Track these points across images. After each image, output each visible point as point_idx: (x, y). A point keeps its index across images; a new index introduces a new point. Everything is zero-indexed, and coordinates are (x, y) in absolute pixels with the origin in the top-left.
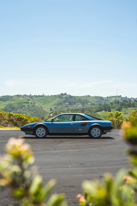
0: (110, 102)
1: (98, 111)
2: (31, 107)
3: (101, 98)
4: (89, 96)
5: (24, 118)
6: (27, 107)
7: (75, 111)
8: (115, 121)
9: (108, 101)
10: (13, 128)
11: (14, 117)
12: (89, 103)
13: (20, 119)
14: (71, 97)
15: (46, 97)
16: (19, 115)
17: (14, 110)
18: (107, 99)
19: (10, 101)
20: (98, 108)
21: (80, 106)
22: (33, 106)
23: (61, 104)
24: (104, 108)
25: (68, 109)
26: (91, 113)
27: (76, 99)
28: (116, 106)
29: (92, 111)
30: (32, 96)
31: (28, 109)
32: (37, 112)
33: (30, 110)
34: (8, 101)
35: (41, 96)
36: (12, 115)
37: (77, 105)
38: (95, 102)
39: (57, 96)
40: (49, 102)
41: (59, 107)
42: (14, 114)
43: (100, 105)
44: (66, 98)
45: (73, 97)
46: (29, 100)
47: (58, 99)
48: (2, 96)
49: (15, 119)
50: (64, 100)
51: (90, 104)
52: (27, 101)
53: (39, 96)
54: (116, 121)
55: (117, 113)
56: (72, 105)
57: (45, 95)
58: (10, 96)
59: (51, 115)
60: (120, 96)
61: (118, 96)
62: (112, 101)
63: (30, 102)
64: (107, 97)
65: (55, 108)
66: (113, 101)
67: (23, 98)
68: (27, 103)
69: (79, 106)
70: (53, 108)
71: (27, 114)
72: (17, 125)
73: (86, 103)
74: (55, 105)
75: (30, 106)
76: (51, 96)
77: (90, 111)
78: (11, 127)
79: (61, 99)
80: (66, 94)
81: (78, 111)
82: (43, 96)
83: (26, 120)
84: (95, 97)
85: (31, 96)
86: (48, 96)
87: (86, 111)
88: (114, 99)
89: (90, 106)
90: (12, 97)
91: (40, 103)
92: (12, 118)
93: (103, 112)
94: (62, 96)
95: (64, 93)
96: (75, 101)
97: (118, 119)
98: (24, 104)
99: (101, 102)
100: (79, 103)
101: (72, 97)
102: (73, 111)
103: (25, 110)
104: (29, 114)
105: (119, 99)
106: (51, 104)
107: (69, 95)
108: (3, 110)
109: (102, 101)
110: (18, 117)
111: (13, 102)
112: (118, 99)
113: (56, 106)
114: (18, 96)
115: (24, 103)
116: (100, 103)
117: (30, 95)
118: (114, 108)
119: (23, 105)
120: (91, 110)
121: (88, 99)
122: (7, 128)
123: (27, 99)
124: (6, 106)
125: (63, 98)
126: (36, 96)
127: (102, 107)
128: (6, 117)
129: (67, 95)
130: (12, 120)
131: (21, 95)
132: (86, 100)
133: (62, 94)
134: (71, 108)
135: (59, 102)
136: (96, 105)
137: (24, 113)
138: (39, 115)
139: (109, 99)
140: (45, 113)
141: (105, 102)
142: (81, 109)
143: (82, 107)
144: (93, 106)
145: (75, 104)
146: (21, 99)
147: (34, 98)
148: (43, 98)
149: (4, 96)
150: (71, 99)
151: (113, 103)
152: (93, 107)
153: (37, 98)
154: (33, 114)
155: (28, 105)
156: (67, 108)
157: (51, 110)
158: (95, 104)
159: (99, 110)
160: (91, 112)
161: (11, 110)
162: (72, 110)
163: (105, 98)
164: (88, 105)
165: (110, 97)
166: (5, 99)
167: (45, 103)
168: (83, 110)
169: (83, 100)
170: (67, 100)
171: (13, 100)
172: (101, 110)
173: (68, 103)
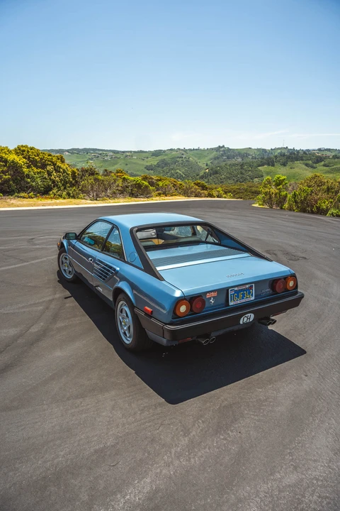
0: (274, 155)
1: (259, 166)
2: (185, 163)
3: (264, 151)
4: (250, 148)
6: (181, 162)
8: (274, 193)
9: (272, 154)
11: (130, 183)
14: (229, 149)
15: (201, 150)
18: (271, 151)
19: (162, 156)
20: (260, 163)
21: (240, 160)
22: (187, 161)
23: (218, 158)
24: (267, 162)
25: (226, 164)
26: (251, 168)
28: (281, 159)
29: (253, 165)
30: (187, 150)
31: (182, 164)
34: (160, 156)
35: (196, 150)
37: (236, 159)
40: (206, 156)
41: (216, 162)
43: (263, 158)
44: (224, 151)
45: (232, 150)
46: (183, 154)
47: (215, 153)
50: (222, 154)
51: (251, 157)
52: (180, 156)
53: (194, 149)
56: (230, 160)
57: (201, 148)
58: (162, 150)
59: (207, 171)
60: (287, 147)
61: (284, 148)
62: (276, 154)
63: (184, 156)
64: (272, 149)
65: (211, 163)
66: (278, 154)
67: (177, 152)
68: (180, 158)
69: (238, 160)
70: (209, 163)
73: (247, 156)
74: (211, 159)
75: (185, 161)
76: (208, 149)
77: (250, 166)
79: (218, 153)
80: (223, 146)
81: (237, 166)
82: (198, 149)
84: (258, 149)
85: (185, 150)
86: (204, 150)
87: (246, 166)
88: (279, 151)
89: (251, 160)
90: (164, 151)
91: (195, 157)
93: (266, 166)
94: (219, 149)
95: (221, 146)
96: (234, 155)
97: (279, 189)
98: (178, 159)
100: (239, 156)
102: (231, 166)
103: (178, 166)
105: (285, 151)
106: (207, 159)
107: (227, 148)
109: (265, 154)
111: (165, 157)
112: (283, 151)
113: (213, 161)
114: (171, 150)
116: (262, 156)
117: (185, 148)
118: (278, 162)
119: (177, 161)
121: (249, 152)
123: (181, 153)
124: (158, 161)
125: (220, 151)
126: (190, 150)
127: (264, 161)
129: (225, 148)
131: (175, 149)
132: (246, 153)
134: (229, 162)
135: (216, 156)
136: (257, 159)
137: (178, 169)
139: (273, 151)
140: (200, 169)
141: (268, 155)
142: (240, 163)
144: (254, 160)
145: (234, 158)
146: (174, 154)
147: (188, 152)
148: (199, 153)
149: (156, 151)
150: (229, 153)
151: (278, 156)
153: (191, 152)
155: (182, 160)
157: (207, 165)
158: (257, 157)
163: (268, 150)
164: (249, 159)
165: (274, 149)
166: (157, 153)
167: (199, 158)
168: (242, 165)
169: (243, 154)
170: (225, 153)
171: (166, 155)
172: (262, 165)
173: (226, 157)
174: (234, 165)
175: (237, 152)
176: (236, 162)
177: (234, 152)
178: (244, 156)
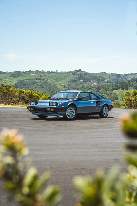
0: (127, 80)
1: (114, 89)
2: (43, 84)
3: (119, 75)
4: (105, 73)
5: (35, 95)
6: (39, 83)
7: (90, 89)
8: (132, 100)
9: (125, 78)
10: (24, 106)
11: (25, 94)
12: (105, 81)
13: (32, 97)
14: (85, 73)
15: (59, 73)
16: (30, 93)
17: (26, 87)
18: (124, 76)
19: (21, 77)
20: (115, 86)
21: (96, 83)
22: (45, 83)
23: (75, 81)
24: (121, 86)
25: (82, 87)
26: (107, 91)
27: (92, 76)
28: (134, 84)
29: (108, 89)
30: (45, 72)
31: (40, 85)
32: (49, 89)
33: (42, 87)
34: (19, 77)
35: (54, 72)
36: (24, 92)
37: (92, 83)
38: (111, 80)
39: (71, 72)
40: (63, 79)
41: (74, 84)
42: (25, 91)
43: (117, 82)
44: (81, 74)
45: (88, 74)
46: (41, 76)
47: (72, 76)
48: (13, 72)
49: (26, 96)
50: (79, 77)
52: (39, 77)
53: (52, 72)
54: (134, 100)
55: (134, 92)
56: (87, 83)
57: (58, 71)
58: (21, 72)
62: (129, 79)
63: (42, 78)
64: (125, 75)
65: (68, 85)
66: (131, 79)
67: (35, 74)
68: (39, 79)
69: (94, 83)
71: (39, 91)
72: (28, 102)
73: (102, 80)
75: (43, 82)
76: (65, 72)
77: (106, 89)
78: (22, 104)
79: (75, 76)
80: (80, 70)
81: (93, 88)
82: (56, 72)
83: (38, 98)
84: (112, 74)
85: (43, 73)
86: (62, 73)
87: (102, 89)
88: (132, 76)
89: (106, 84)
90: (23, 73)
91: (53, 79)
92: (23, 95)
93: (120, 90)
94: (76, 73)
95: (78, 70)
96: (90, 79)
97: (135, 98)
98: (37, 81)
99: (118, 79)
100: (95, 80)
101: (87, 73)
102: (87, 89)
103: (37, 87)
104: (41, 92)
106: (64, 81)
107: (84, 72)
108: (14, 86)
110: (29, 94)
111: (24, 78)
112: (136, 77)
113: (70, 83)
114: (30, 72)
115: (36, 79)
116: (117, 81)
117: (43, 71)
118: (132, 86)
119: (35, 82)
120: (107, 88)
121: (104, 77)
122: (18, 105)
123: (39, 75)
124: (17, 82)
125: (77, 75)
126: (49, 72)
127: (119, 85)
128: (17, 94)
129: (82, 72)
130: (23, 97)
131: (33, 71)
132: (102, 78)
133: (76, 70)
134: (86, 85)
135: (73, 79)
136: (112, 83)
137: (36, 90)
138: (52, 93)
139: (126, 76)
140: (58, 90)
141: (122, 80)
142: (96, 86)
144: (109, 84)
145: (91, 82)
146: (33, 75)
147: (46, 74)
148: (56, 75)
149: (15, 72)
150: (86, 76)
151: (131, 81)
152: (110, 85)
153: (49, 74)
154: (45, 91)
155: (40, 82)
156: (82, 85)
157: (64, 87)
158: (112, 81)
159: (116, 88)
161: (22, 87)
162: (87, 88)
163: (122, 75)
164: (104, 83)
165: (127, 74)
166: (16, 74)
167: (58, 80)
168: (98, 88)
169: (99, 78)
170: (82, 77)
171: (24, 76)
172: (117, 88)
173: (83, 80)
176: (93, 85)
177: (90, 76)
178: (100, 80)
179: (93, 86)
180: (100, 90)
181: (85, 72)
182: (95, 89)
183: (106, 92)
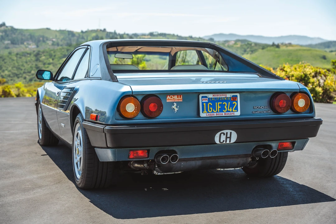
0: (86, 40)
3: (71, 33)
4: (48, 29)
7: (23, 56)
9: (83, 38)
12: (48, 42)
14: (13, 30)
18: (81, 34)
21: (33, 46)
25: (10, 53)
26: (53, 59)
27: (25, 35)
29: (55, 56)
37: (27, 46)
38: (59, 41)
43: (70, 45)
44: (5, 31)
45: (18, 31)
50: (2, 36)
51: (50, 43)
56: (17, 46)
60: (105, 30)
61: (101, 30)
62: (90, 39)
64: (82, 32)
69: (30, 47)
73: (44, 41)
77: (51, 56)
80: (4, 24)
81: (29, 55)
84: (60, 30)
87: (44, 56)
88: (94, 35)
89: (52, 48)
96: (22, 38)
99: (70, 39)
100: (30, 41)
101: (16, 30)
102: (19, 56)
105: (103, 35)
107: (10, 27)
109: (72, 38)
112: (100, 35)
116: (69, 42)
120: (53, 54)
121: (46, 35)
129: (7, 27)
132: (43, 37)
134: (15, 50)
136: (61, 45)
139: (84, 35)
141: (78, 40)
142: (34, 51)
143: (35, 49)
144: (56, 48)
145: (23, 44)
150: (15, 34)
152: (57, 50)
156: (8, 50)
158: (61, 43)
160: (53, 57)
162: (17, 54)
163: (77, 33)
164: (48, 46)
165: (86, 32)
168: (37, 55)
169: (38, 37)
170: (8, 36)
173: (9, 42)
174: (25, 54)
175: (27, 34)
176: (27, 50)
177: (22, 34)
178: (39, 41)
179: (29, 52)
180: (41, 57)
181: (12, 27)
182: (32, 55)
183: (51, 61)
